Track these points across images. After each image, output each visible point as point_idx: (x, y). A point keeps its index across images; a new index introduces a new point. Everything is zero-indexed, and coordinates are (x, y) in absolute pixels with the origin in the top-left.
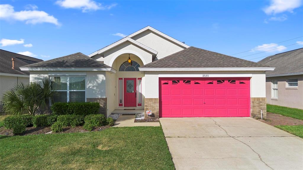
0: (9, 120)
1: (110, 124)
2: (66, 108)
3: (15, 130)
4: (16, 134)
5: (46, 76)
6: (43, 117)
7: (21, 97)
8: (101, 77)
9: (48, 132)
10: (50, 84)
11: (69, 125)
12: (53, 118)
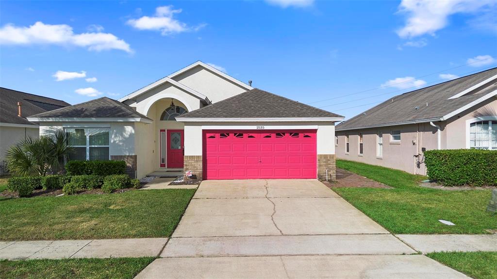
0: (14, 181)
1: (135, 186)
2: (83, 167)
3: (20, 192)
4: (22, 196)
5: (60, 128)
6: (54, 178)
7: (28, 154)
8: (129, 129)
9: (59, 194)
10: (65, 138)
11: (85, 187)
12: (66, 179)
